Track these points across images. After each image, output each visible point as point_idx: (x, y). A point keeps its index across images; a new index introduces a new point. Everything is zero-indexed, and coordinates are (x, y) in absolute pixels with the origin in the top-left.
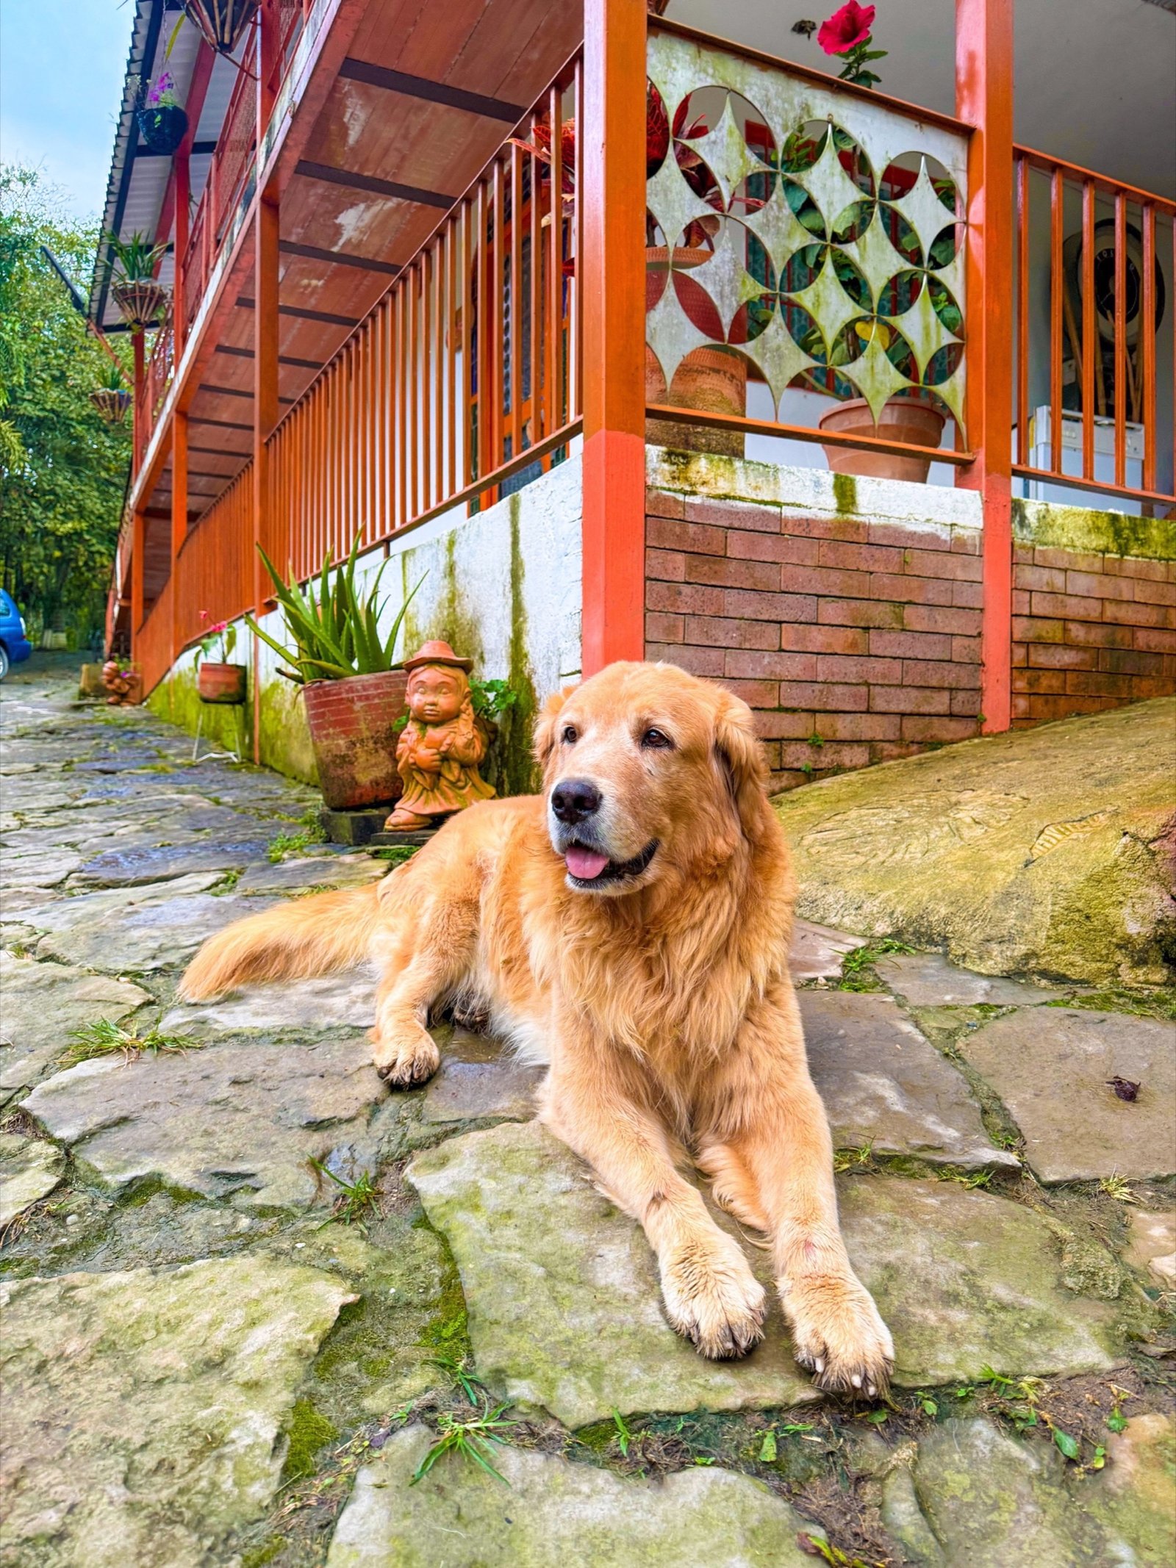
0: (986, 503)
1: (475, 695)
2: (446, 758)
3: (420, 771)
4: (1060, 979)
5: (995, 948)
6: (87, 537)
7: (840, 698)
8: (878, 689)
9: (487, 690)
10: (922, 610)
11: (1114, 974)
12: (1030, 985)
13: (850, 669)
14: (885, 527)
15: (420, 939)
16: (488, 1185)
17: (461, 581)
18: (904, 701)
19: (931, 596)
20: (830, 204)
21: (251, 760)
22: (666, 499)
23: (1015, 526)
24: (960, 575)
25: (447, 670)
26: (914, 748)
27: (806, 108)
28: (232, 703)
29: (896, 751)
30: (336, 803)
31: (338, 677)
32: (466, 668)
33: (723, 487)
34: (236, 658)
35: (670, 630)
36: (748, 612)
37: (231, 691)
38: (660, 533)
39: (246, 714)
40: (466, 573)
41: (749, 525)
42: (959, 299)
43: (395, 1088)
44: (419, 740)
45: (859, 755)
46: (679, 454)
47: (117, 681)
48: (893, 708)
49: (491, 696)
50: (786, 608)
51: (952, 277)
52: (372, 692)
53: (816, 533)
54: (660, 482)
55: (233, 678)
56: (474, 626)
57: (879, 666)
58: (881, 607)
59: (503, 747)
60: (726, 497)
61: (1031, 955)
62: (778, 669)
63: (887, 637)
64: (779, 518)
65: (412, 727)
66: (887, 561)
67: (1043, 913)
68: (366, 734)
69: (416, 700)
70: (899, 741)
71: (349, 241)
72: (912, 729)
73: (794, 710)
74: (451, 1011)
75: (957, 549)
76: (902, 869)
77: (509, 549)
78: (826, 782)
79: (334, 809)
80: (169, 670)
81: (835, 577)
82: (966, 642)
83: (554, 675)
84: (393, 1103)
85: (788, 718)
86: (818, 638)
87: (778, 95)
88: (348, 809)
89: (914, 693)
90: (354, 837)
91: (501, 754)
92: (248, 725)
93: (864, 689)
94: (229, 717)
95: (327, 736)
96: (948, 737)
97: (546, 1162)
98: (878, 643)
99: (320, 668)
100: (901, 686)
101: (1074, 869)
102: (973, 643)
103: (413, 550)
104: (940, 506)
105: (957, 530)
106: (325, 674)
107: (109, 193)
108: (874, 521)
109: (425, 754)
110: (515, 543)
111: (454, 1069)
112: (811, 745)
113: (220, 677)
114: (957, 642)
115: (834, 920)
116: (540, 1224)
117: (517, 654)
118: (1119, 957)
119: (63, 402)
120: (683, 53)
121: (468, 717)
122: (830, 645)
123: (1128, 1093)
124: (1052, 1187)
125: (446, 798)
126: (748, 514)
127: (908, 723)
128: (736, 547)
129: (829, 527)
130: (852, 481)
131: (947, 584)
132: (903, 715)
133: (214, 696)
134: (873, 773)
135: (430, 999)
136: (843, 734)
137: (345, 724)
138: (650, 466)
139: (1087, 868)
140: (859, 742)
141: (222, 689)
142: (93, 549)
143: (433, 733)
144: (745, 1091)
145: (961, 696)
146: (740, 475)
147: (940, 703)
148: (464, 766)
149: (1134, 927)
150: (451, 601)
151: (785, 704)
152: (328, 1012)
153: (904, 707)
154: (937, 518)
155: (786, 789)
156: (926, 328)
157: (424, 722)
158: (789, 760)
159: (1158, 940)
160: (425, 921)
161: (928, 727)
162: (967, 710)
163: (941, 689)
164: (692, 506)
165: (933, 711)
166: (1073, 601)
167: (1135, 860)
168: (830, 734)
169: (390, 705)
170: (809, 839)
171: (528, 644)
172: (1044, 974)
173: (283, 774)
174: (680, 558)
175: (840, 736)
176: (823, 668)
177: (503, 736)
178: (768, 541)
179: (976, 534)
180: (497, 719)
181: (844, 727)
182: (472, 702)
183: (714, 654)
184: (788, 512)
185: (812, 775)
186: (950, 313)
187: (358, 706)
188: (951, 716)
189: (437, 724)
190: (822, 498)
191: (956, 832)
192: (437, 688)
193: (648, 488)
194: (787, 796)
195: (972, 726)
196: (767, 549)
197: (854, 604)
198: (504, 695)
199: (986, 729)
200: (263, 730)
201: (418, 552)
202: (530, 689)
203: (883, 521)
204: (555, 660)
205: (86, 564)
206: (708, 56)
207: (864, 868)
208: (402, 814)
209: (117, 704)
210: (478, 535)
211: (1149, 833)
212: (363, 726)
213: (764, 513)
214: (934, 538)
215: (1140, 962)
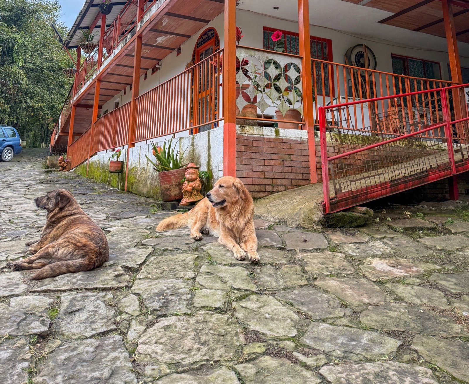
0: (308, 133)
1: (200, 175)
2: (193, 189)
3: (188, 192)
4: (304, 228)
5: (294, 223)
6: (43, 108)
7: (278, 175)
8: (286, 174)
9: (202, 173)
10: (295, 156)
11: (313, 227)
12: (299, 229)
13: (280, 169)
14: (286, 139)
15: (198, 219)
16: (212, 248)
17: (196, 147)
18: (292, 176)
19: (297, 153)
20: (273, 75)
21: (123, 190)
22: (240, 135)
23: (316, 137)
24: (303, 148)
25: (194, 169)
26: (295, 186)
27: (267, 57)
28: (118, 173)
29: (291, 187)
30: (166, 200)
31: (168, 170)
32: (198, 168)
33: (252, 132)
34: (121, 159)
35: (241, 161)
36: (257, 157)
37: (119, 169)
38: (239, 142)
39: (122, 176)
40: (197, 145)
41: (257, 140)
42: (301, 91)
43: (197, 240)
44: (188, 185)
45: (282, 188)
46: (243, 126)
47: (63, 163)
48: (290, 178)
49: (203, 174)
50: (266, 156)
51: (300, 86)
52: (176, 173)
53: (271, 141)
54: (239, 132)
55: (120, 165)
56: (199, 157)
57: (286, 168)
58: (286, 156)
59: (205, 186)
60: (252, 134)
61: (299, 224)
62: (264, 169)
63: (288, 162)
64: (263, 138)
65: (186, 182)
66: (287, 146)
67: (301, 217)
68: (174, 183)
69: (187, 176)
70: (292, 185)
71: (159, 43)
72: (294, 182)
73: (268, 178)
74: (203, 231)
75: (302, 143)
76: (282, 210)
77: (207, 142)
78: (275, 194)
79: (165, 202)
80: (87, 159)
81: (276, 149)
82: (306, 163)
83: (217, 171)
84: (196, 242)
85: (266, 180)
86: (272, 163)
87: (262, 56)
88: (168, 202)
89: (294, 174)
90: (171, 208)
91: (205, 188)
92: (123, 179)
93: (283, 173)
94: (117, 176)
95: (165, 184)
96: (302, 184)
97: (220, 246)
98: (286, 163)
99: (164, 168)
100: (291, 173)
101: (307, 209)
102: (307, 163)
103: (183, 138)
104: (298, 134)
105: (302, 139)
106: (165, 169)
107: (80, 15)
108: (283, 138)
109: (189, 188)
110: (209, 141)
111: (205, 238)
112: (272, 186)
113: (116, 165)
114: (303, 163)
115: (269, 220)
116: (220, 251)
117: (209, 165)
118: (313, 224)
119: (42, 63)
120: (243, 50)
121: (198, 179)
122: (275, 164)
123: (305, 241)
124: (288, 250)
125: (193, 198)
126: (257, 137)
127: (293, 181)
128: (255, 144)
129: (274, 139)
130: (279, 130)
131: (300, 150)
132: (292, 179)
133: (114, 171)
134: (285, 192)
135: (200, 229)
136: (279, 183)
137: (169, 181)
138: (237, 129)
139: (309, 208)
140: (282, 185)
141: (116, 169)
142: (45, 112)
143: (191, 183)
144: (246, 236)
145: (305, 175)
146: (255, 130)
147: (300, 176)
148: (197, 191)
149: (316, 219)
150: (193, 151)
151: (266, 177)
152: (183, 233)
153: (292, 177)
154: (297, 136)
155: (267, 196)
156: (294, 97)
157: (189, 181)
158: (267, 189)
159: (320, 221)
160: (199, 216)
161: (298, 182)
162: (307, 178)
163: (300, 173)
164: (245, 136)
165: (299, 178)
166: (330, 153)
167: (316, 207)
168: (276, 184)
169: (179, 176)
170: (268, 206)
171: (211, 163)
172: (301, 227)
173: (136, 194)
174: (243, 147)
175: (278, 184)
176: (274, 169)
177: (205, 184)
178: (261, 143)
179: (306, 139)
180: (204, 180)
181: (279, 182)
182: (199, 176)
183: (250, 166)
184: (265, 137)
185: (272, 193)
186: (299, 93)
187: (172, 177)
188: (303, 179)
189: (192, 181)
190: (272, 133)
191: (293, 204)
192: (192, 173)
193: (236, 133)
194: (267, 197)
195: (308, 182)
196: (261, 144)
197: (280, 155)
198: (206, 174)
199: (311, 182)
200: (129, 181)
201: (184, 138)
202: (212, 173)
203: (285, 138)
204: (217, 167)
205: (42, 118)
206: (247, 50)
207: (276, 210)
208: (184, 202)
209: (62, 171)
210: (200, 137)
211: (318, 203)
212: (173, 182)
213: (260, 137)
214: (297, 141)
215: (317, 225)
